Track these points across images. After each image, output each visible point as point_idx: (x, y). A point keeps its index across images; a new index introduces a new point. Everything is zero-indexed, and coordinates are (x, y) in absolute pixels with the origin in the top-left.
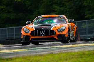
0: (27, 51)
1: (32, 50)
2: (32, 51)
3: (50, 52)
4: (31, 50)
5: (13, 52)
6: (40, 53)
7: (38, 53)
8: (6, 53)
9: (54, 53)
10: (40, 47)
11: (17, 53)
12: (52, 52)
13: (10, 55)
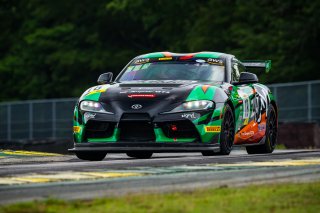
0: (140, 176)
1: (159, 176)
2: (159, 179)
3: (217, 183)
4: (155, 176)
5: (94, 181)
6: (184, 187)
7: (178, 187)
8: (72, 182)
9: (230, 186)
10: (184, 167)
11: (109, 184)
12: (223, 182)
13: (84, 190)
